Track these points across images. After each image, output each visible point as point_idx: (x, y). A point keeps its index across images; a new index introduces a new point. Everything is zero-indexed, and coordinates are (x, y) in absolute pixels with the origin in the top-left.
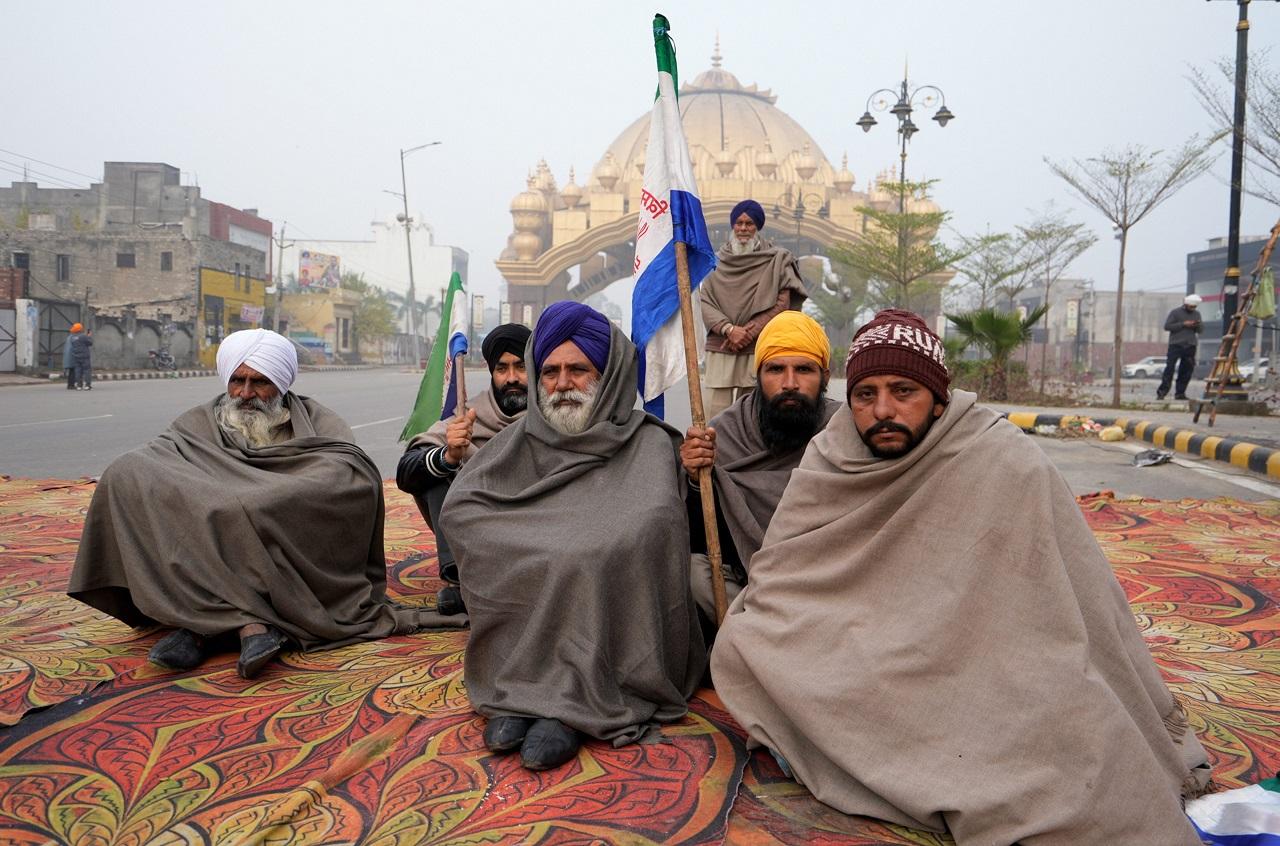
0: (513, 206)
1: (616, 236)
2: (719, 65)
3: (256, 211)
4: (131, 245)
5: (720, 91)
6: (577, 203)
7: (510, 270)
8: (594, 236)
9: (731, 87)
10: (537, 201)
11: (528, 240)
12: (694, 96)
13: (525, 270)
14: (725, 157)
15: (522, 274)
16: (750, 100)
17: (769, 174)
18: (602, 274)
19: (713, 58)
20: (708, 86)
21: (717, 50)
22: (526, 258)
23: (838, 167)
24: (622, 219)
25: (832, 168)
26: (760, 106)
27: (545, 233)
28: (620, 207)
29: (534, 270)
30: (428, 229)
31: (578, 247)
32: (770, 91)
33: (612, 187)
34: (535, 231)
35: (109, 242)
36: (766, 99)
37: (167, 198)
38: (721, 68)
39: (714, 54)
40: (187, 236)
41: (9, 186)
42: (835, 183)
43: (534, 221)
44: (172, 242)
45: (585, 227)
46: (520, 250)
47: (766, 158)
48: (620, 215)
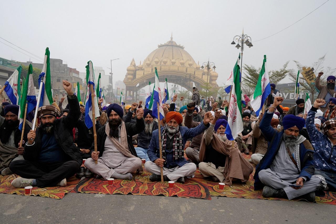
0: (127, 69)
1: (149, 77)
2: (172, 40)
3: (76, 69)
4: (60, 77)
5: (172, 46)
6: (141, 69)
7: (126, 83)
8: (145, 76)
9: (175, 45)
10: (133, 68)
11: (131, 77)
12: (167, 46)
13: (130, 83)
14: (173, 61)
15: (129, 84)
16: (179, 48)
17: (183, 65)
18: (144, 83)
19: (171, 38)
20: (170, 44)
21: (172, 36)
22: (130, 80)
23: (197, 64)
24: (151, 73)
25: (196, 63)
26: (181, 50)
27: (134, 75)
28: (151, 70)
29: (132, 83)
30: (104, 71)
31: (141, 78)
32: (183, 46)
33: (149, 66)
34: (132, 75)
35: (56, 76)
36: (182, 48)
37: (60, 66)
38: (173, 40)
39: (171, 37)
40: (71, 76)
41: (26, 62)
42: (196, 67)
43: (132, 72)
44: (68, 77)
45: (143, 74)
46: (129, 79)
47: (182, 61)
48: (151, 72)
